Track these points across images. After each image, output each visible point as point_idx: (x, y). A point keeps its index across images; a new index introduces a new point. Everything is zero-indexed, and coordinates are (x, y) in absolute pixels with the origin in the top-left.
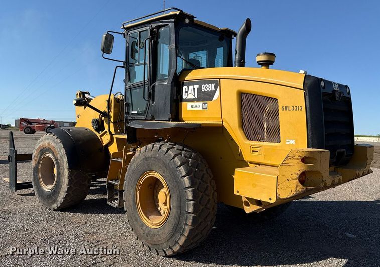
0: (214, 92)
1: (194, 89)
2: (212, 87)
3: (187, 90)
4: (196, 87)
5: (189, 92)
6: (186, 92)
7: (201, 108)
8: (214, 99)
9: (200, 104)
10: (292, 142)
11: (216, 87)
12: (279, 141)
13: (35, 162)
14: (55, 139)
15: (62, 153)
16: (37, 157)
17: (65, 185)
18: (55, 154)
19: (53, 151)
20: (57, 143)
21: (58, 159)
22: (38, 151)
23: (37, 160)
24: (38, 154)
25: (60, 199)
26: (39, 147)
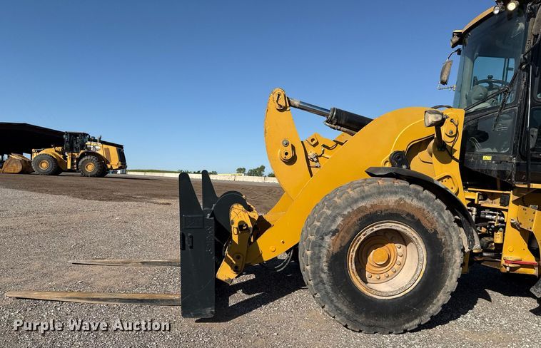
13: (338, 241)
14: (418, 192)
15: (447, 220)
16: (347, 232)
17: (455, 280)
18: (425, 223)
19: (418, 216)
20: (427, 200)
21: (436, 232)
22: (355, 219)
23: (348, 239)
24: (354, 224)
25: (434, 309)
26: (359, 210)
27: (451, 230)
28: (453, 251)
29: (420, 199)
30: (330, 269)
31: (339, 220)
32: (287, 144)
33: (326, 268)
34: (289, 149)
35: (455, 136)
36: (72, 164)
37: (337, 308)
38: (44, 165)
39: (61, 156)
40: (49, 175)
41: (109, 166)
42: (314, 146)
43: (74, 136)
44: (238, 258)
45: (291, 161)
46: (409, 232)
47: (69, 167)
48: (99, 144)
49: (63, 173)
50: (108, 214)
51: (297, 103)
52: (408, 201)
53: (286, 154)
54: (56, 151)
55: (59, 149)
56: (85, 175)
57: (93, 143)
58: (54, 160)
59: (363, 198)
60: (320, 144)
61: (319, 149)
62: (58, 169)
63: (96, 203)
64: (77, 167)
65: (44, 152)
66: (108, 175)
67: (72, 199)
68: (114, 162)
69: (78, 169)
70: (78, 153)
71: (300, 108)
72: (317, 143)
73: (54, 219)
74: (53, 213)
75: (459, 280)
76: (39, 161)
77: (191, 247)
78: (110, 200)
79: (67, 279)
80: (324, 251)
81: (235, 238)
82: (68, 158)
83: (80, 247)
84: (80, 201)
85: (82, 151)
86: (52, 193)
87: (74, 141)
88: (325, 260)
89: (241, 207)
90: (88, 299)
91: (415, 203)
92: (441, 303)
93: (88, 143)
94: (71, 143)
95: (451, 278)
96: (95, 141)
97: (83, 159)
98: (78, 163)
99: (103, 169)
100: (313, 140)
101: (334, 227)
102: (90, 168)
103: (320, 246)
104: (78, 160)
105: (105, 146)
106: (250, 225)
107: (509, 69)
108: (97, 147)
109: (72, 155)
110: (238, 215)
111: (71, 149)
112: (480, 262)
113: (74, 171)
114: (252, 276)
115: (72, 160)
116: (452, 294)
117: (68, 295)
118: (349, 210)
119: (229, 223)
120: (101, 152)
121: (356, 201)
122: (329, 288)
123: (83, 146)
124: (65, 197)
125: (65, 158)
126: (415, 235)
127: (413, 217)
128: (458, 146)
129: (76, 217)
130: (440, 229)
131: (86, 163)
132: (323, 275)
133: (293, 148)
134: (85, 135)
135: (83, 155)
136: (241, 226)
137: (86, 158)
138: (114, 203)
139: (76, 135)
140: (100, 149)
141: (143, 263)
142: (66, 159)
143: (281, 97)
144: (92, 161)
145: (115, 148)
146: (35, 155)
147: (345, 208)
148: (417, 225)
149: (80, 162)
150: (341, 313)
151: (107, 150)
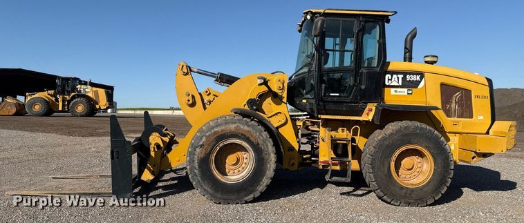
0: (420, 82)
1: (398, 78)
2: (418, 78)
3: (390, 78)
4: (401, 76)
5: (393, 80)
6: (389, 80)
7: (406, 93)
8: (419, 87)
9: (406, 90)
10: (482, 117)
11: (421, 78)
12: (472, 117)
13: (204, 151)
14: (248, 122)
15: (265, 137)
16: (209, 145)
17: (272, 170)
18: (252, 139)
19: (248, 135)
20: (253, 127)
21: (258, 144)
22: (213, 138)
23: (209, 149)
24: (213, 141)
25: (261, 188)
26: (215, 133)
27: (267, 142)
28: (270, 155)
29: (249, 126)
30: (199, 167)
31: (204, 139)
32: (189, 95)
33: (197, 167)
34: (190, 98)
35: (283, 89)
36: (63, 106)
37: (205, 190)
38: (37, 108)
39: (53, 99)
40: (42, 116)
41: (97, 107)
42: (208, 95)
43: (66, 80)
44: (154, 166)
45: (193, 105)
46: (245, 144)
47: (60, 108)
48: (89, 87)
49: (55, 114)
50: (87, 147)
51: (195, 70)
52: (242, 127)
53: (189, 101)
54: (49, 94)
55: (52, 92)
56: (75, 115)
57: (83, 87)
58: (47, 103)
59: (217, 126)
60: (212, 94)
61: (211, 98)
62: (50, 110)
63: (79, 139)
64: (68, 108)
65: (37, 95)
66: (97, 114)
67: (59, 136)
68: (103, 102)
69: (69, 110)
70: (69, 95)
71: (198, 73)
72: (210, 94)
73: (42, 151)
74: (42, 147)
75: (274, 171)
76: (33, 104)
77: (118, 158)
78: (92, 136)
79: (47, 186)
80: (196, 157)
81: (153, 154)
82: (59, 100)
83: (58, 169)
84: (66, 137)
85: (73, 94)
86: (42, 132)
87: (66, 85)
88: (196, 162)
89: (157, 134)
90: (58, 194)
91: (246, 128)
92: (265, 184)
93: (79, 86)
94: (63, 86)
95: (270, 170)
96: (85, 83)
97: (74, 101)
98: (68, 104)
99: (92, 110)
100: (207, 92)
101: (201, 143)
102: (80, 109)
103: (194, 154)
104: (69, 101)
105: (94, 89)
106: (162, 145)
107: (336, 44)
108: (87, 90)
109: (64, 98)
110: (155, 139)
111: (63, 93)
112: (310, 164)
113: (66, 112)
114: (176, 182)
115: (63, 102)
116: (272, 179)
117: (46, 192)
118: (209, 133)
119: (149, 144)
120: (90, 95)
121: (213, 128)
122: (199, 178)
123: (74, 89)
124: (53, 135)
125: (57, 100)
126: (248, 146)
127: (245, 136)
128: (285, 95)
129: (60, 150)
130: (260, 142)
131: (76, 104)
132: (196, 171)
133: (193, 97)
134: (75, 79)
135: (73, 98)
136: (158, 146)
137: (76, 100)
138: (94, 138)
139: (68, 79)
140: (89, 91)
141: (101, 176)
142: (58, 102)
143: (185, 67)
144: (82, 102)
145: (103, 90)
146: (29, 98)
147: (207, 132)
148: (248, 140)
149: (71, 104)
150: (208, 193)
151: (96, 92)
